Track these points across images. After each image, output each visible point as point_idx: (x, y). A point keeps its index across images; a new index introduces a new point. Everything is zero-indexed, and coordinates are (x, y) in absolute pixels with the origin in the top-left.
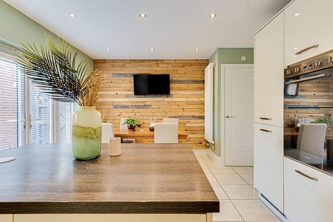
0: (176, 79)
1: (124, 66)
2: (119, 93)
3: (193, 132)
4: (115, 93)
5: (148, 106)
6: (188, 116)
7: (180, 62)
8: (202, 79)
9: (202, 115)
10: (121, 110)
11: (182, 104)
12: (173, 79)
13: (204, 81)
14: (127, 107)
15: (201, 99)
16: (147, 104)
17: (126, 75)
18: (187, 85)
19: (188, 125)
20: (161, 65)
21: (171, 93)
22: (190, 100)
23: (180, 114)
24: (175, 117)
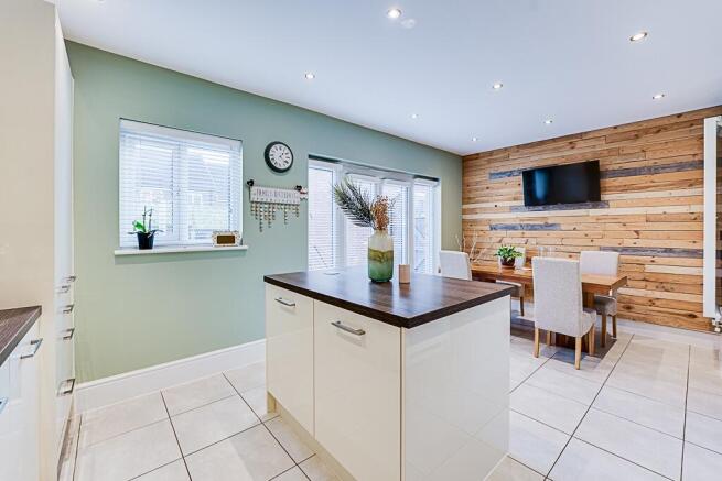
0: (616, 167)
1: (507, 158)
2: (499, 204)
3: (668, 286)
4: (492, 205)
5: (552, 225)
6: (653, 250)
7: (627, 129)
8: (696, 158)
9: (696, 247)
10: (502, 233)
11: (632, 220)
12: (610, 168)
13: (702, 162)
14: (513, 228)
15: (695, 209)
16: (550, 222)
17: (510, 174)
18: (649, 177)
19: (650, 268)
20: (581, 144)
21: (605, 197)
22: (659, 210)
23: (629, 243)
24: (615, 250)
